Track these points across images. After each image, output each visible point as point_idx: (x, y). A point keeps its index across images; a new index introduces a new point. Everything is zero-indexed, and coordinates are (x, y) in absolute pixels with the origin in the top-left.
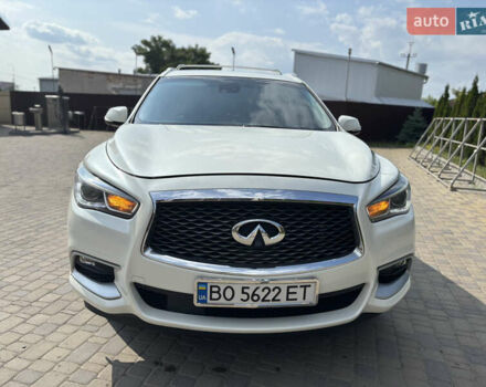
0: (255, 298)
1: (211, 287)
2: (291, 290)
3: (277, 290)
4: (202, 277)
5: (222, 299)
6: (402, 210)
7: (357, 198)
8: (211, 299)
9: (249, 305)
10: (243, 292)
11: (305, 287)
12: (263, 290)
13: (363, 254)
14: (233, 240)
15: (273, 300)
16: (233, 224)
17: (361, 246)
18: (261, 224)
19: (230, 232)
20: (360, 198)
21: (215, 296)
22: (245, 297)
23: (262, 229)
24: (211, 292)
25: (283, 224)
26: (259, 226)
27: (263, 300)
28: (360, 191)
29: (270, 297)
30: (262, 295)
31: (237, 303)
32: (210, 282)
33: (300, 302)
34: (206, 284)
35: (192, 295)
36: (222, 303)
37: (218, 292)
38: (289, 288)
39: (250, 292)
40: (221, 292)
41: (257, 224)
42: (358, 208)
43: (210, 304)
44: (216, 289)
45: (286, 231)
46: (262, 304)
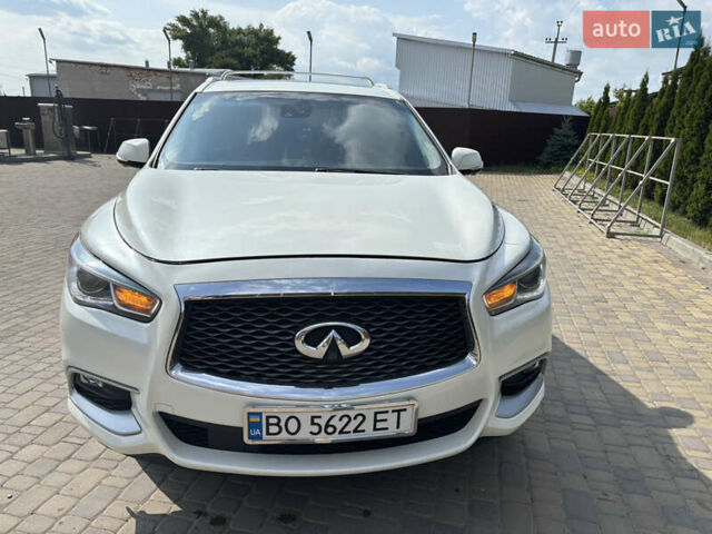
0: (330, 430)
1: (268, 418)
2: (379, 417)
3: (360, 418)
4: (254, 405)
5: (284, 433)
6: (535, 294)
7: (471, 284)
8: (268, 434)
9: (322, 439)
10: (313, 423)
11: (399, 411)
12: (341, 419)
13: (479, 361)
14: (296, 351)
15: (356, 431)
16: (297, 329)
17: (477, 351)
18: (335, 327)
19: (293, 340)
20: (474, 284)
21: (274, 429)
22: (316, 429)
23: (337, 336)
24: (268, 425)
25: (367, 327)
26: (333, 332)
27: (341, 432)
28: (475, 274)
29: (351, 427)
30: (339, 426)
31: (305, 435)
32: (266, 412)
33: (392, 431)
34: (260, 414)
35: (241, 429)
36: (284, 436)
37: (278, 424)
38: (376, 414)
39: (323, 422)
40: (282, 424)
41: (329, 329)
42: (472, 299)
43: (267, 440)
44: (275, 421)
45: (371, 335)
46: (336, 437)
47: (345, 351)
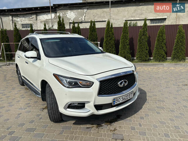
3: (128, 96)
9: (123, 101)
10: (122, 99)
11: (132, 93)
19: (118, 85)
21: (117, 101)
30: (125, 98)
31: (121, 102)
33: (131, 97)
34: (115, 99)
37: (117, 100)
43: (116, 104)
45: (128, 81)
46: (125, 100)
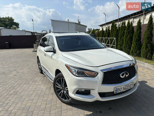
2: (130, 86)
3: (128, 86)
8: (118, 91)
9: (124, 90)
11: (132, 84)
12: (126, 87)
15: (128, 88)
19: (120, 76)
24: (118, 90)
25: (128, 72)
27: (126, 89)
31: (122, 91)
34: (117, 88)
36: (120, 91)
39: (124, 88)
43: (117, 93)
47: (127, 76)
